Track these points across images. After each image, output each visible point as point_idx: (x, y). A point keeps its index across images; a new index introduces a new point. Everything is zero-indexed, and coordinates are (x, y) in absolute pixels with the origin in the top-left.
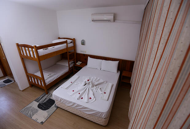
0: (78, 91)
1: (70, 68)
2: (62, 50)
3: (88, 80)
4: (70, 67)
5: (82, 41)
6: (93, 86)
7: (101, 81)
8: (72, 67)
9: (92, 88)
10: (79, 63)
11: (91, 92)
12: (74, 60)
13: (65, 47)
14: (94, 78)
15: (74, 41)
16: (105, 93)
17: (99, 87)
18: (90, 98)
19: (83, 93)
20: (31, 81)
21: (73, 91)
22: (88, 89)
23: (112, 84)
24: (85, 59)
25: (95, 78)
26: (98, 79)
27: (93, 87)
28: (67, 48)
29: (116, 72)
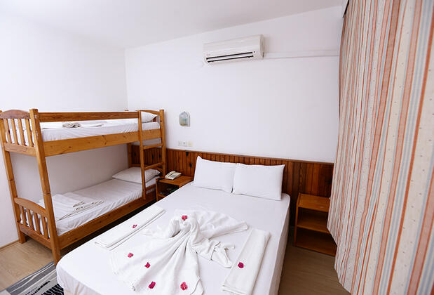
0: (144, 258)
1: (145, 189)
2: (123, 135)
3: (184, 218)
4: (147, 185)
5: (182, 114)
6: (200, 239)
7: (231, 223)
8: (153, 186)
9: (198, 247)
10: (171, 176)
11: (191, 262)
12: (161, 167)
13: (135, 129)
14: (209, 214)
15: (160, 117)
16: (241, 265)
17: (223, 245)
18: (184, 287)
19: (159, 262)
20: (22, 222)
21: (131, 255)
22: (181, 249)
23: (267, 234)
24: (191, 165)
25: (213, 214)
26: (223, 216)
27: (201, 241)
28: (139, 131)
29: (279, 198)
